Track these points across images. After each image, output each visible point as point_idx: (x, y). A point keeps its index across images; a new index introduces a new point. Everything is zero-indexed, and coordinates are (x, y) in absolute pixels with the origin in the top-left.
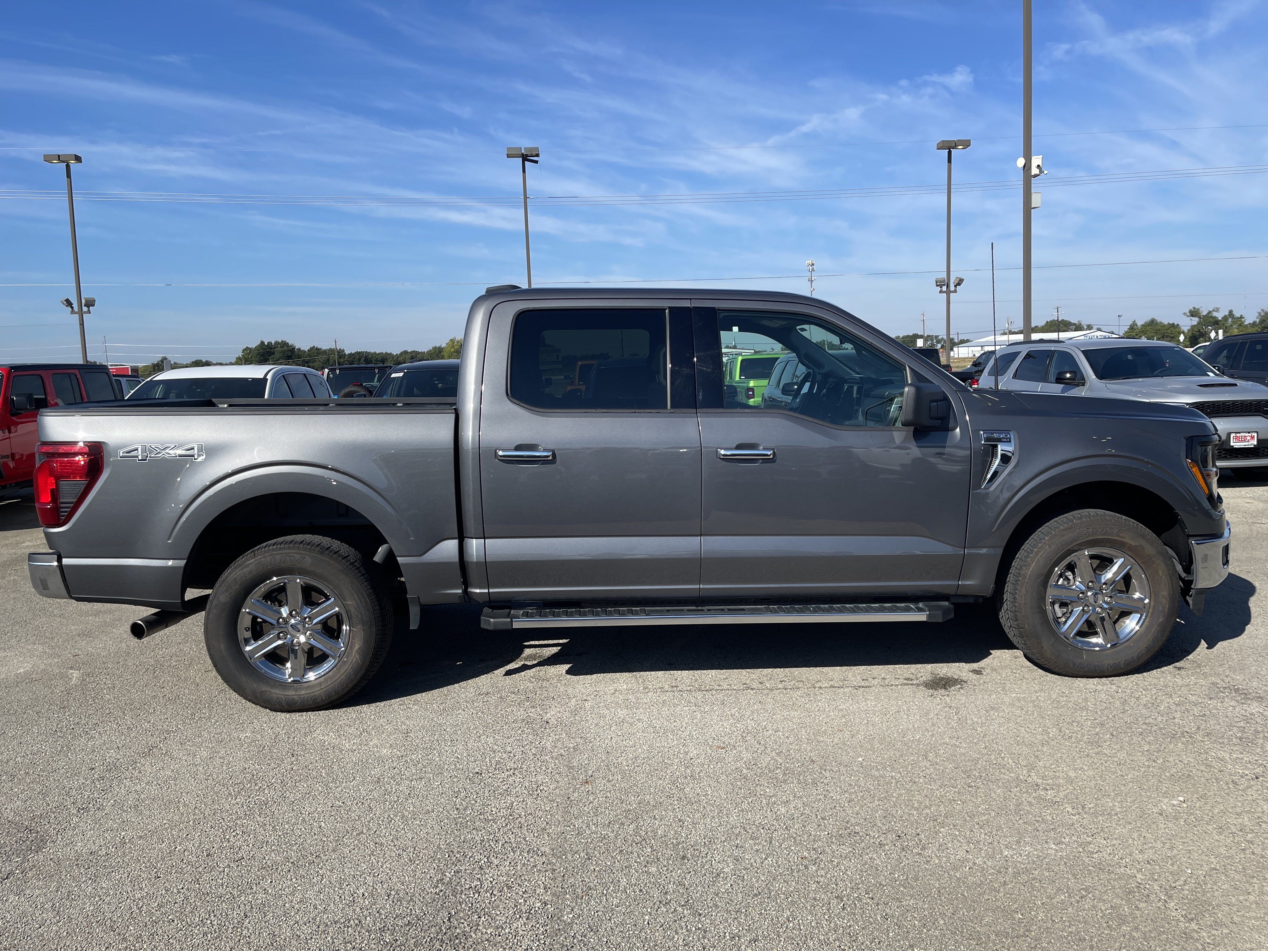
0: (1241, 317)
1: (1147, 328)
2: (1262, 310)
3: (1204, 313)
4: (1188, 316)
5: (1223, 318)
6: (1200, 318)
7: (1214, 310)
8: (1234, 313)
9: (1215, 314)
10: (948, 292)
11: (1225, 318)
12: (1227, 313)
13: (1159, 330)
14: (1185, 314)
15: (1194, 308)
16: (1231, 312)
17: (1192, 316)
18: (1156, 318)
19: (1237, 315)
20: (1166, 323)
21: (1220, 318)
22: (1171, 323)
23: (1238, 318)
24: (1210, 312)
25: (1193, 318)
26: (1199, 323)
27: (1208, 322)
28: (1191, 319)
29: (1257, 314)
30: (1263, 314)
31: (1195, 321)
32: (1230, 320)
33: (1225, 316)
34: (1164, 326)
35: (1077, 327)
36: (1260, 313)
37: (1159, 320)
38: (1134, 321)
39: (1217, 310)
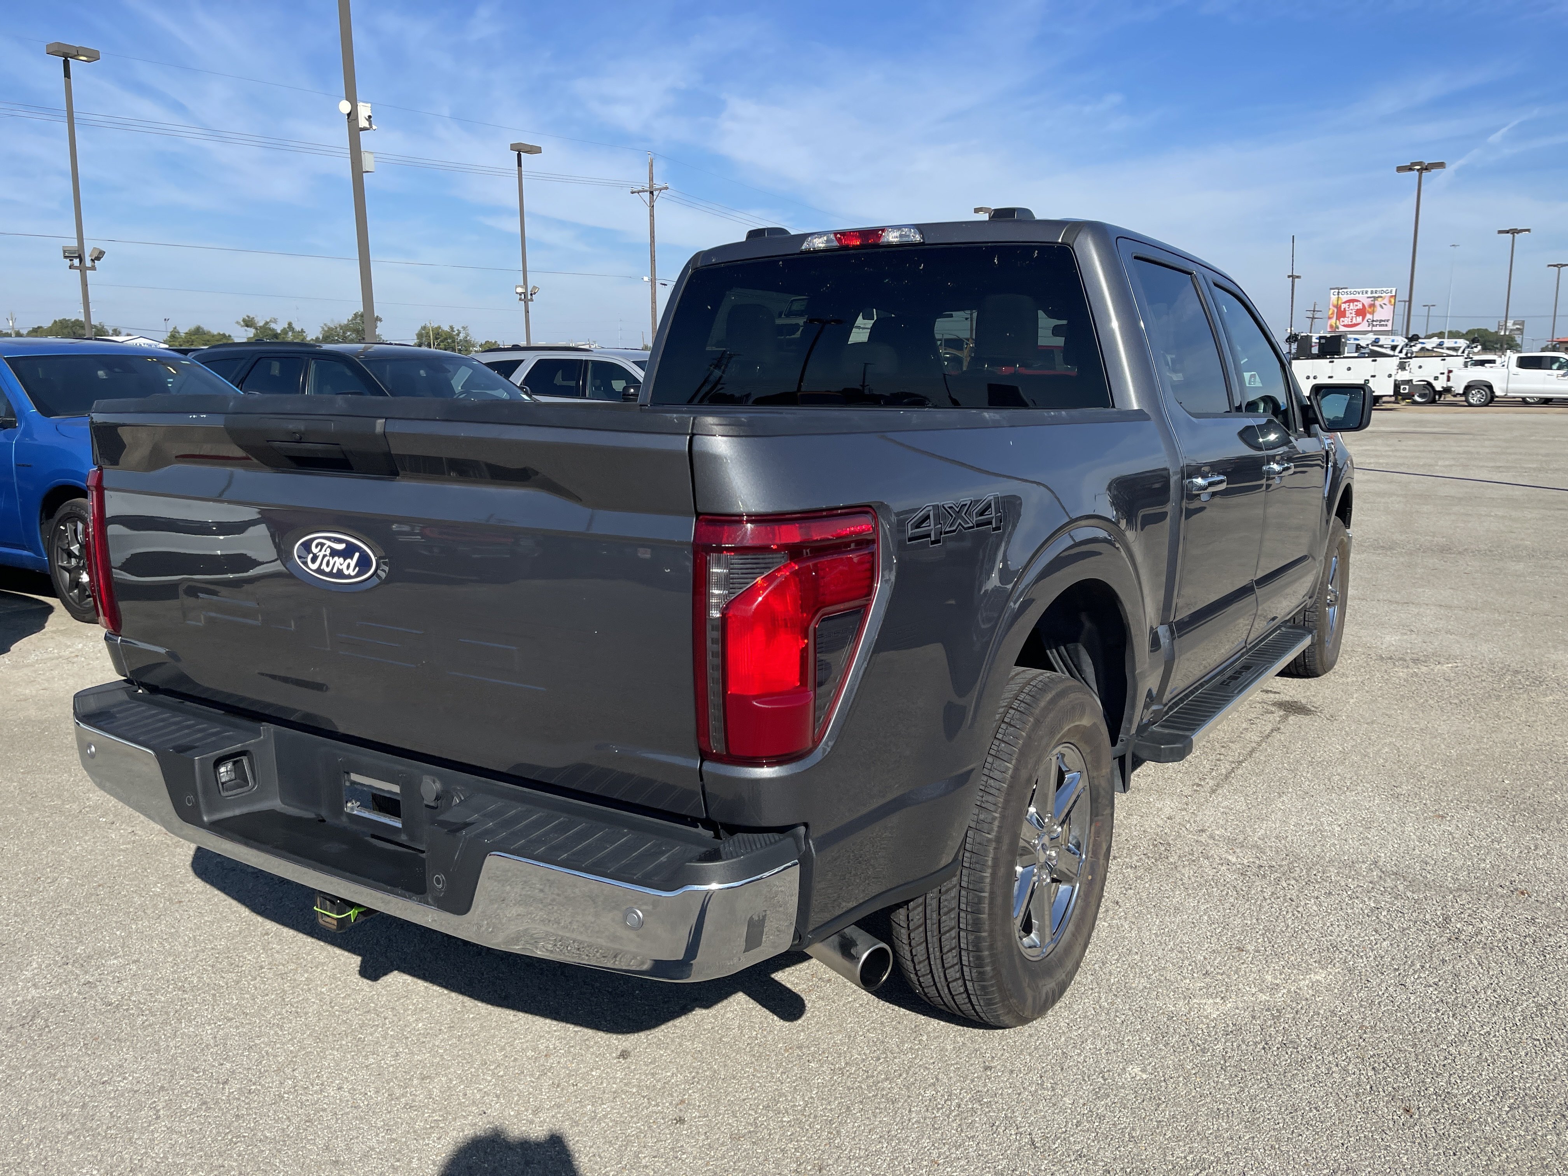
0: (302, 331)
1: (193, 338)
2: (325, 325)
3: (261, 324)
4: (242, 326)
5: (282, 331)
6: (256, 329)
7: (271, 321)
8: (294, 325)
9: (273, 326)
10: (83, 269)
11: (285, 331)
12: (286, 326)
13: (208, 341)
14: (238, 323)
15: (248, 317)
16: (290, 324)
17: (247, 326)
18: (202, 326)
19: (298, 328)
20: (215, 333)
21: (279, 331)
22: (221, 333)
23: (299, 332)
24: (267, 323)
25: (248, 329)
26: (255, 335)
27: (266, 334)
28: (246, 330)
29: (321, 330)
30: (326, 329)
31: (251, 333)
32: (290, 334)
33: (284, 329)
34: (213, 336)
35: (98, 330)
36: (323, 328)
37: (206, 328)
38: (175, 328)
39: (275, 321)
